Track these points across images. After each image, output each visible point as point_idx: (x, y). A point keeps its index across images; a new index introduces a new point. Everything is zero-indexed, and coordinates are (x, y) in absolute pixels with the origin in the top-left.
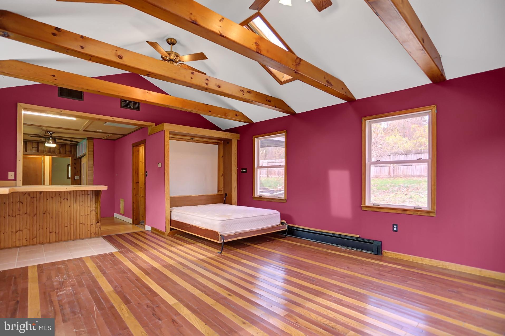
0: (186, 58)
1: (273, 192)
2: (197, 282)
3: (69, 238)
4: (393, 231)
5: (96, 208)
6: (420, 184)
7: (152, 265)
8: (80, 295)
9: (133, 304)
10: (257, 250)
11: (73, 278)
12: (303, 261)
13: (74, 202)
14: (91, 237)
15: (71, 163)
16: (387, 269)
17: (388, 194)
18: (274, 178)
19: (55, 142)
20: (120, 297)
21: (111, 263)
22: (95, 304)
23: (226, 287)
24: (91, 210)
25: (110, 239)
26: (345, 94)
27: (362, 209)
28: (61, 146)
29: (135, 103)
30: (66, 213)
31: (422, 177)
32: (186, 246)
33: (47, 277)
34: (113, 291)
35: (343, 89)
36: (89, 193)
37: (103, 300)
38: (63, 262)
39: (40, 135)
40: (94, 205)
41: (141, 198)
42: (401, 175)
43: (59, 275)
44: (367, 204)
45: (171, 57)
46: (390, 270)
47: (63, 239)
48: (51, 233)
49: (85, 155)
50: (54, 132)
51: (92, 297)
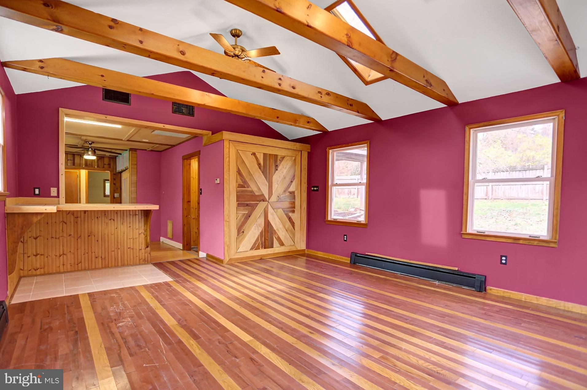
0: (253, 54)
1: (344, 214)
2: (271, 317)
3: (116, 265)
4: (501, 264)
5: (146, 231)
6: (526, 209)
7: (215, 297)
8: (141, 328)
9: (203, 340)
10: (334, 282)
11: (129, 309)
12: (391, 297)
13: (121, 223)
14: (140, 264)
15: (109, 178)
16: (495, 309)
17: (486, 220)
18: (343, 198)
19: (94, 153)
20: (186, 332)
21: (168, 294)
22: (160, 338)
23: (305, 323)
24: (140, 233)
25: (160, 265)
26: (446, 97)
27: (463, 237)
28: (100, 158)
29: (188, 108)
30: (113, 236)
31: (528, 200)
32: (250, 276)
33: (101, 307)
34: (176, 324)
35: (444, 90)
36: (137, 213)
37: (168, 333)
38: (115, 291)
39: (77, 146)
40: (143, 227)
41: (193, 220)
42: (501, 197)
43: (114, 305)
44: (469, 231)
45: (236, 51)
46: (498, 310)
47: (110, 266)
48: (97, 258)
49: (127, 169)
50: (93, 142)
51: (155, 330)
